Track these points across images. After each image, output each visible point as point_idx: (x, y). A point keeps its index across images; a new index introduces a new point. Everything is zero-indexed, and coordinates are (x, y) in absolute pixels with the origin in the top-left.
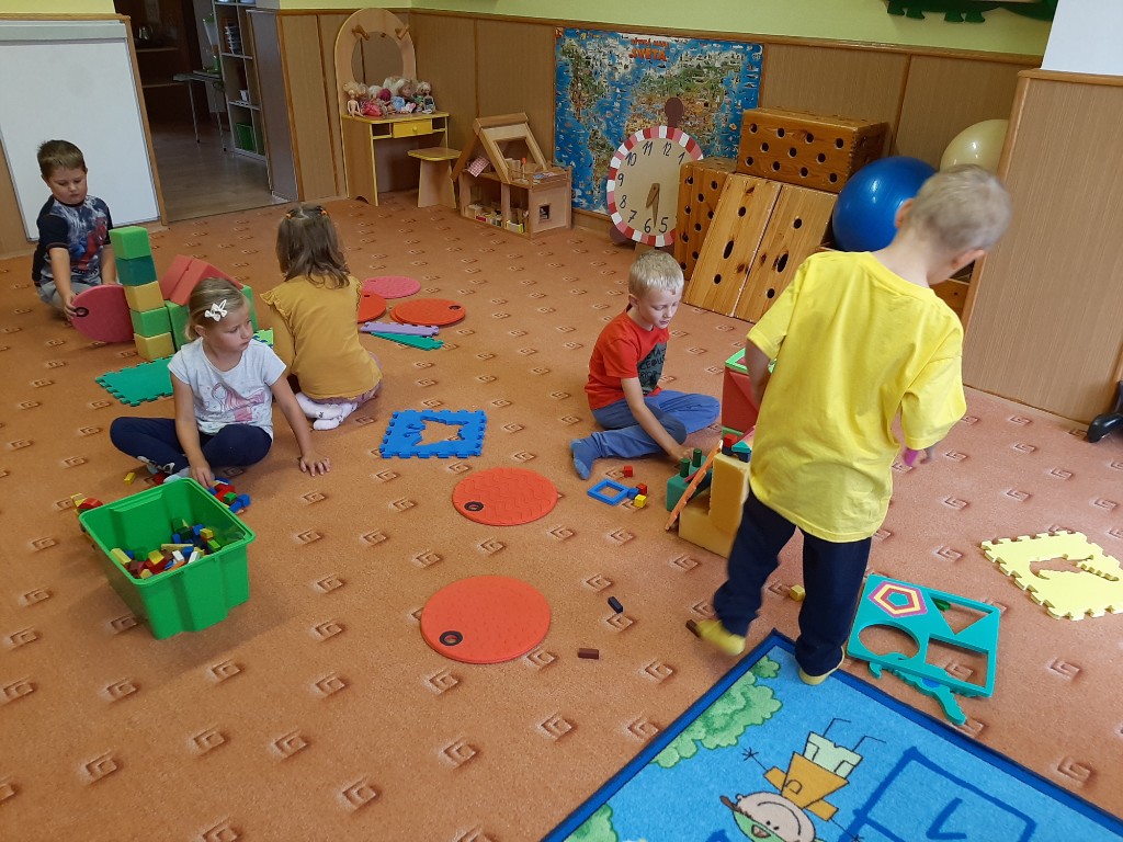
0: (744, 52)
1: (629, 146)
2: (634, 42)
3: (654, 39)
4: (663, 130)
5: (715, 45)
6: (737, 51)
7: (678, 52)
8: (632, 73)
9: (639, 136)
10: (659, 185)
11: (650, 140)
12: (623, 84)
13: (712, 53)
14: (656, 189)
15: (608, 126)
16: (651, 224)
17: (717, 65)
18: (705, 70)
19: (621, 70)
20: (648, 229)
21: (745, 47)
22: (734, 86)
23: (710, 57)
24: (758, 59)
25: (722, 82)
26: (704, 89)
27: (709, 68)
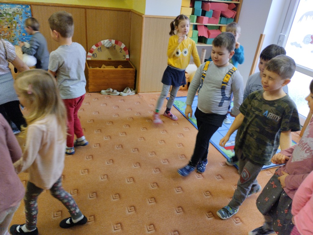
0: (22, 8)
5: (7, 5)
6: (19, 8)
13: (6, 8)
17: (10, 13)
18: (5, 15)
21: (22, 6)
22: (21, 20)
23: (6, 10)
24: (29, 10)
25: (14, 19)
26: (6, 22)
27: (6, 14)
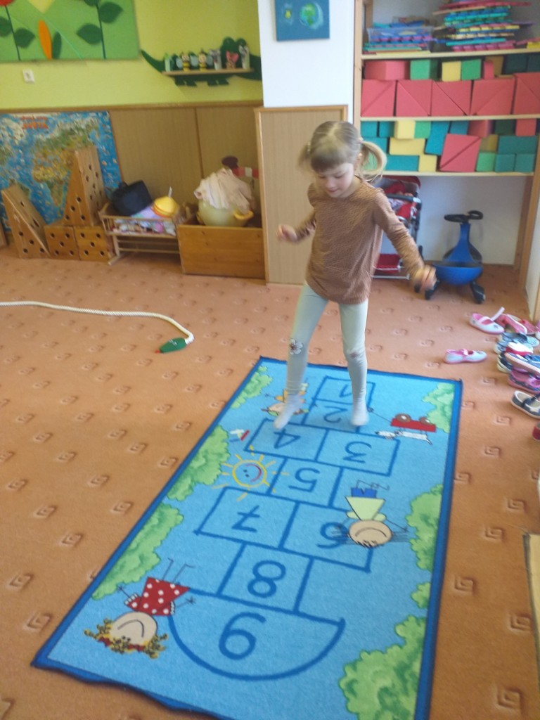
0: (98, 117)
2: (23, 119)
3: (35, 115)
5: (78, 115)
6: (93, 117)
7: (55, 123)
8: (27, 139)
12: (23, 147)
13: (78, 120)
17: (83, 127)
18: (76, 131)
19: (19, 138)
21: (97, 114)
22: (98, 138)
23: (77, 122)
24: (108, 120)
25: (89, 137)
26: (79, 142)
27: (78, 129)
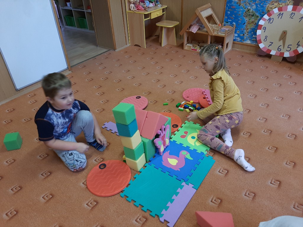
1: (269, 15)
4: (290, 8)
9: (276, 11)
10: (286, 31)
11: (282, 12)
14: (284, 33)
15: (257, 6)
16: (281, 47)
20: (279, 50)
